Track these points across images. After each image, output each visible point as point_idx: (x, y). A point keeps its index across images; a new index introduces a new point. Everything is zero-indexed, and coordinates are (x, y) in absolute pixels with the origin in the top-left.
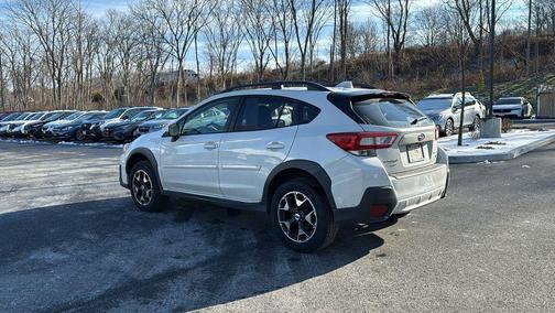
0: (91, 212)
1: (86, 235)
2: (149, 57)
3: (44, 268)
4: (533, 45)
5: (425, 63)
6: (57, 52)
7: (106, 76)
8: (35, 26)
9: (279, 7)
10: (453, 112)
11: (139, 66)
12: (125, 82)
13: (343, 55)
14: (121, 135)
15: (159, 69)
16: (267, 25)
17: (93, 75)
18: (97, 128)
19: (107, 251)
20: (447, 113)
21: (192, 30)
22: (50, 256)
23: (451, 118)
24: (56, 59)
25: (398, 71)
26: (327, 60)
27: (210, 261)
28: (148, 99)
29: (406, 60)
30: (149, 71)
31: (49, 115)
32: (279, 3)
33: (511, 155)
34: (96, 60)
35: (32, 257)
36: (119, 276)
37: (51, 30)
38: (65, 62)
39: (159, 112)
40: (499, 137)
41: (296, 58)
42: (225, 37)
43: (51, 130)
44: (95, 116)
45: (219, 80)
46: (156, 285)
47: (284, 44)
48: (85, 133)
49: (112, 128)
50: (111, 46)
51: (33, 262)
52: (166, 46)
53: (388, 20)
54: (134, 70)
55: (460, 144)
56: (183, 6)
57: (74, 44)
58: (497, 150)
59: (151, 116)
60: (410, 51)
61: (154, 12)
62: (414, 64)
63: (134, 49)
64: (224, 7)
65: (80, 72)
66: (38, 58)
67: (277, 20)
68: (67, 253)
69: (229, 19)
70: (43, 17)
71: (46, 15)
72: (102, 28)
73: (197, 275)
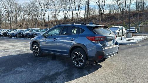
0: (28, 57)
1: (29, 63)
2: (35, 15)
3: (20, 72)
4: (137, 14)
5: (109, 18)
6: (10, 13)
7: (23, 20)
8: (4, 6)
9: (71, 2)
10: (119, 31)
11: (32, 17)
12: (28, 22)
13: (88, 16)
14: (29, 36)
15: (38, 18)
16: (67, 7)
17: (20, 19)
18: (23, 34)
19: (36, 68)
20: (117, 31)
21: (47, 8)
22: (21, 69)
23: (118, 33)
24: (9, 15)
25: (102, 20)
26: (84, 17)
27: (66, 70)
28: (35, 26)
29: (104, 17)
30: (35, 19)
31: (9, 30)
32: (71, 1)
33: (136, 42)
34: (20, 15)
35: (16, 69)
36: (42, 75)
37: (8, 7)
38: (12, 16)
39: (40, 30)
40: (131, 38)
41: (75, 16)
42: (56, 10)
43: (10, 34)
44: (22, 31)
45: (54, 21)
46: (53, 77)
47: (72, 12)
48: (19, 35)
49: (27, 34)
50: (25, 12)
51: (17, 71)
52: (40, 12)
53: (100, 7)
54: (31, 18)
55: (122, 39)
56: (45, 1)
57: (15, 11)
58: (132, 41)
59: (37, 31)
60: (105, 15)
61: (37, 3)
62: (106, 18)
63: (31, 13)
64: (56, 2)
65: (16, 19)
66: (4, 15)
67: (70, 6)
68: (25, 68)
69: (57, 5)
70: (6, 4)
71: (7, 3)
72: (22, 7)
73: (63, 75)
